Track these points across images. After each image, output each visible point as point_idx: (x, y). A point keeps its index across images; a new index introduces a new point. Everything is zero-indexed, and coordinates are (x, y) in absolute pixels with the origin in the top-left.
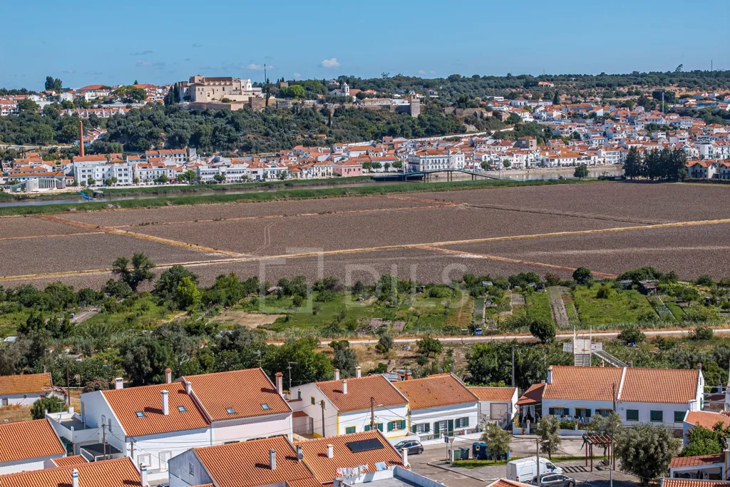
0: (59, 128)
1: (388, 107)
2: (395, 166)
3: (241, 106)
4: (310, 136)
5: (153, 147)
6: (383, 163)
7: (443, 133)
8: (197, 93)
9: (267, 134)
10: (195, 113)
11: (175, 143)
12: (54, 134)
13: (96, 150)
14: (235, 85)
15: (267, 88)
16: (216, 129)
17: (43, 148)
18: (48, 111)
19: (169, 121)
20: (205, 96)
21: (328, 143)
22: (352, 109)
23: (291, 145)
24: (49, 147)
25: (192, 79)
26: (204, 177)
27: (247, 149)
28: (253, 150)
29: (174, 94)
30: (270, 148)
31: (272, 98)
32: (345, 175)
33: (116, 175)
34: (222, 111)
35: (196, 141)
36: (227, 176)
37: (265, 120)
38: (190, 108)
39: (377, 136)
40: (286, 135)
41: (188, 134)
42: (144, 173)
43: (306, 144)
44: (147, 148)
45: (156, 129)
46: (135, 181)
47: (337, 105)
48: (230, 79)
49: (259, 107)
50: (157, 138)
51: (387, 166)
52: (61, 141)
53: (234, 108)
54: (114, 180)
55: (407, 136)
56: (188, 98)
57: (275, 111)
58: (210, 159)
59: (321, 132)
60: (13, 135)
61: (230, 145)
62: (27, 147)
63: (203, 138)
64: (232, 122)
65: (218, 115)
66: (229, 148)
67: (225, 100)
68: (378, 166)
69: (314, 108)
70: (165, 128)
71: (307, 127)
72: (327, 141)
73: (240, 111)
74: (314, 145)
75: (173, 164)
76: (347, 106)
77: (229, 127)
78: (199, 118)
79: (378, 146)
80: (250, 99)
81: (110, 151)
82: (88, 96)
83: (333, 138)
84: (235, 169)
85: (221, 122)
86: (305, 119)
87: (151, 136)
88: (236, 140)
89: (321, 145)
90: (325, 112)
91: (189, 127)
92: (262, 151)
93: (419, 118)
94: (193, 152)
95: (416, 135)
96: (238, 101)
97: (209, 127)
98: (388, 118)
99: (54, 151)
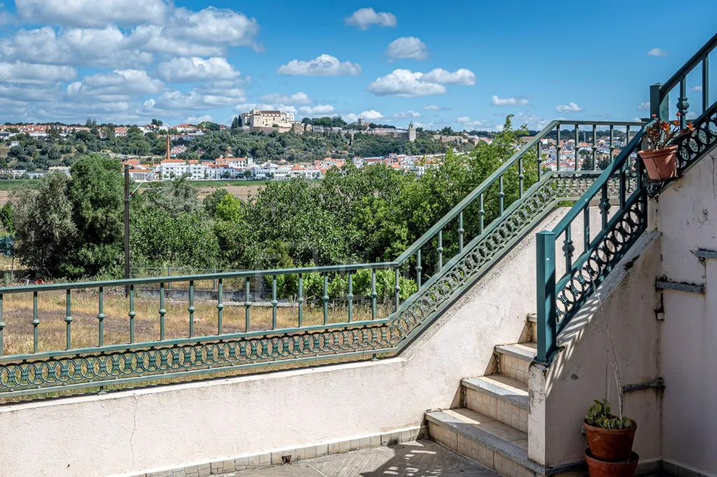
0: (155, 145)
1: (392, 133)
3: (288, 130)
4: (337, 152)
5: (222, 156)
7: (433, 153)
8: (255, 121)
9: (305, 150)
10: (253, 134)
11: (240, 154)
12: (150, 149)
13: (181, 157)
14: (282, 116)
15: (305, 121)
16: (268, 145)
17: (142, 157)
18: (149, 135)
19: (234, 139)
20: (259, 122)
22: (367, 135)
23: (322, 157)
24: (147, 157)
25: (252, 112)
26: (258, 175)
27: (291, 159)
28: (295, 161)
29: (239, 122)
30: (308, 159)
31: (309, 126)
33: (192, 171)
34: (274, 132)
35: (253, 153)
36: (275, 175)
37: (304, 140)
38: (250, 130)
39: (386, 153)
40: (319, 151)
41: (248, 149)
42: (213, 171)
43: (334, 157)
44: (218, 157)
45: (224, 144)
46: (206, 176)
47: (356, 132)
48: (279, 112)
49: (300, 131)
50: (225, 150)
52: (155, 154)
53: (281, 131)
54: (190, 175)
55: (407, 154)
56: (248, 124)
57: (311, 135)
58: (263, 165)
59: (345, 149)
60: (121, 148)
61: (278, 156)
62: (129, 156)
63: (258, 151)
64: (279, 140)
65: (271, 136)
66: (277, 159)
67: (274, 126)
69: (339, 133)
70: (230, 144)
71: (335, 145)
72: (349, 156)
73: (286, 133)
74: (340, 158)
75: (236, 165)
76: (363, 132)
77: (278, 143)
78: (256, 137)
79: (387, 159)
80: (293, 125)
81: (190, 158)
82: (179, 130)
83: (353, 154)
84: (281, 170)
85: (273, 140)
86: (333, 139)
87: (223, 150)
88: (283, 153)
89: (345, 157)
90: (348, 136)
91: (248, 143)
92: (301, 161)
93: (415, 141)
94: (250, 160)
95: (414, 153)
96: (284, 127)
97: (263, 144)
98: (393, 141)
99: (150, 159)
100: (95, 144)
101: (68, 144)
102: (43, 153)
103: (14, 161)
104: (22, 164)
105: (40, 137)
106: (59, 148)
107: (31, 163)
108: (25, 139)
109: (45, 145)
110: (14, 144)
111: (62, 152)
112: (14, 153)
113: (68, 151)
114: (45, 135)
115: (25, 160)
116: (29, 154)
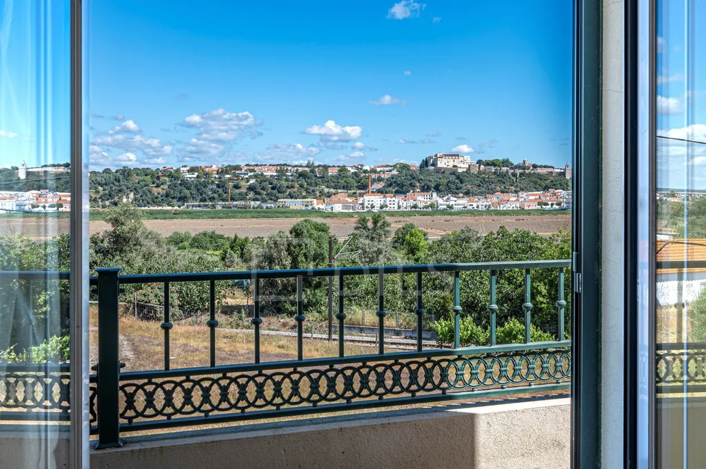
0: (359, 182)
1: (552, 172)
2: (557, 205)
3: (465, 170)
4: (505, 187)
5: (412, 191)
6: (550, 203)
8: (439, 162)
9: (479, 186)
10: (437, 173)
11: (426, 189)
12: (355, 185)
13: (380, 191)
14: (461, 159)
15: (479, 162)
16: (449, 182)
17: (349, 191)
18: (355, 174)
19: (422, 177)
20: (441, 164)
21: (516, 192)
22: (530, 173)
23: (493, 192)
24: (353, 191)
25: (436, 155)
26: (440, 207)
27: (467, 193)
28: (471, 195)
29: (425, 163)
30: (481, 194)
31: (482, 166)
32: (526, 208)
33: (388, 204)
34: (453, 172)
35: (437, 189)
36: (455, 206)
37: (478, 178)
38: (435, 170)
39: (546, 188)
40: (490, 187)
41: (433, 185)
42: (405, 203)
43: (502, 192)
44: (409, 192)
45: (413, 181)
46: (399, 207)
47: (521, 171)
48: (458, 155)
49: (475, 171)
50: (414, 186)
51: (552, 205)
52: (360, 189)
53: (460, 171)
54: (387, 206)
55: (563, 189)
56: (433, 165)
57: (484, 173)
58: (445, 198)
59: (512, 185)
60: (333, 184)
61: (457, 191)
62: (339, 191)
63: (441, 187)
64: (458, 178)
65: (451, 174)
66: (456, 193)
67: (454, 166)
68: (547, 204)
69: (507, 172)
70: (419, 181)
71: (504, 182)
72: (515, 191)
73: (463, 172)
74: (507, 192)
75: (422, 200)
76: (527, 171)
77: (457, 181)
78: (440, 176)
79: (546, 193)
80: (469, 165)
81: (387, 193)
82: (378, 169)
83: (519, 189)
84: (459, 203)
85: (453, 178)
86: (502, 177)
87: (413, 186)
88: (460, 188)
89: (511, 192)
90: (514, 175)
91: (433, 180)
92: (475, 195)
93: (571, 179)
94: (435, 195)
96: (462, 167)
97: (445, 181)
98: (552, 178)
99: (355, 193)
100: (313, 181)
101: (293, 181)
102: (273, 188)
103: (251, 195)
104: (258, 196)
105: (271, 176)
106: (285, 184)
107: (264, 196)
108: (260, 178)
109: (275, 182)
110: (252, 181)
111: (288, 187)
112: (251, 188)
113: (293, 187)
114: (275, 174)
115: (259, 194)
116: (263, 189)
